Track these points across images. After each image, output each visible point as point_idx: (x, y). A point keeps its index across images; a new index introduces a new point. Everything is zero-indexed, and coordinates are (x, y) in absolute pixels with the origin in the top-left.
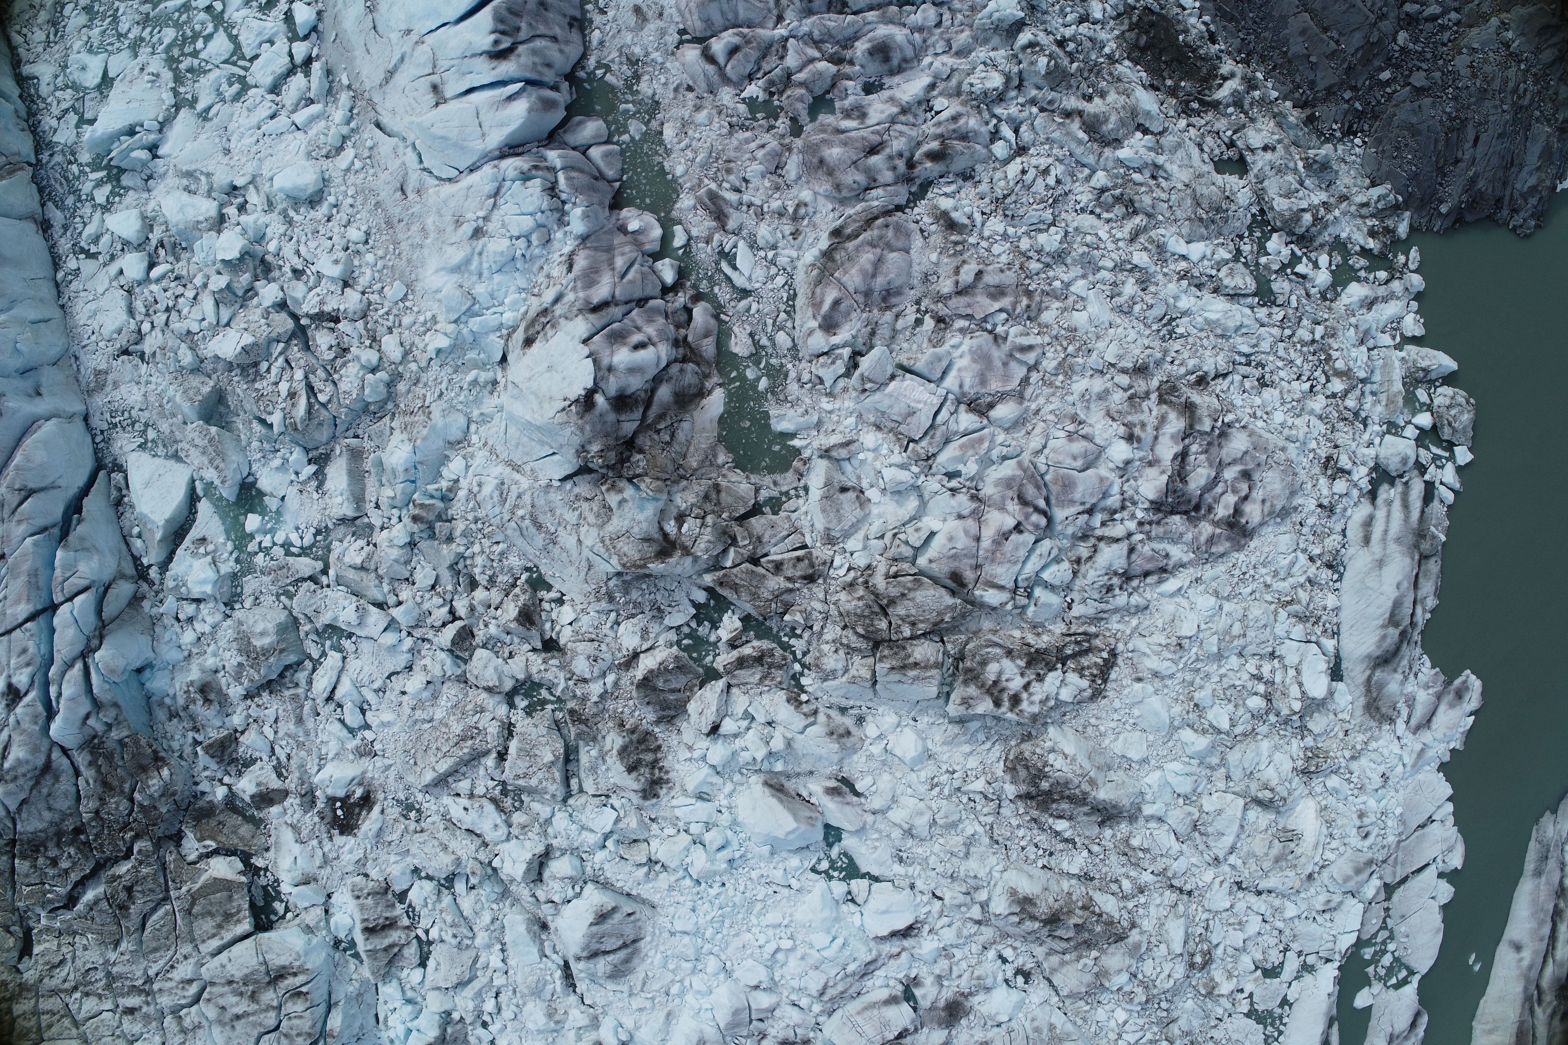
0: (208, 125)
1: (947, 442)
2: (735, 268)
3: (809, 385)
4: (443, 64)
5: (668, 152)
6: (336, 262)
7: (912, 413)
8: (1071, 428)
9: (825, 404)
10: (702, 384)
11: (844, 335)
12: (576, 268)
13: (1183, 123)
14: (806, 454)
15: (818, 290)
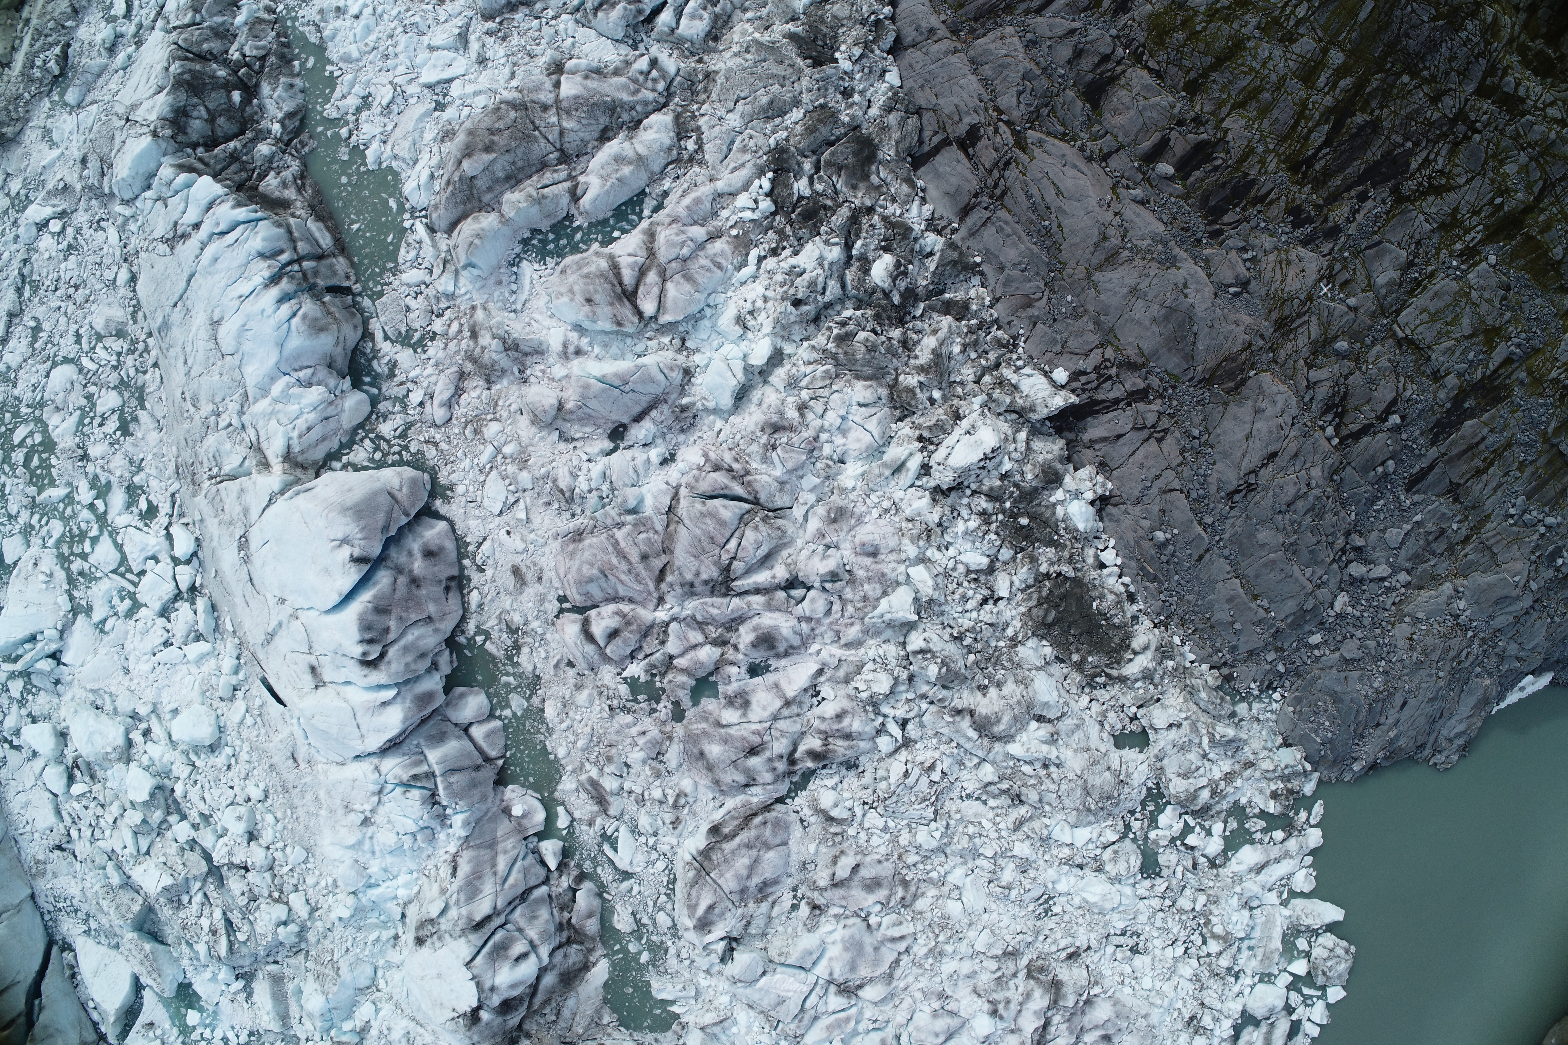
0: (106, 638)
1: (816, 1018)
2: (616, 850)
3: (687, 962)
4: (318, 649)
5: (550, 731)
6: (239, 818)
7: (781, 1002)
8: (936, 1005)
9: (704, 982)
10: (587, 958)
11: (719, 931)
12: (460, 873)
13: (1085, 699)
14: (684, 1020)
15: (694, 892)
